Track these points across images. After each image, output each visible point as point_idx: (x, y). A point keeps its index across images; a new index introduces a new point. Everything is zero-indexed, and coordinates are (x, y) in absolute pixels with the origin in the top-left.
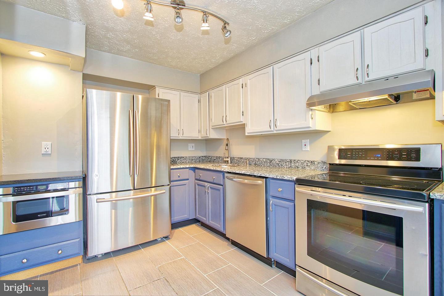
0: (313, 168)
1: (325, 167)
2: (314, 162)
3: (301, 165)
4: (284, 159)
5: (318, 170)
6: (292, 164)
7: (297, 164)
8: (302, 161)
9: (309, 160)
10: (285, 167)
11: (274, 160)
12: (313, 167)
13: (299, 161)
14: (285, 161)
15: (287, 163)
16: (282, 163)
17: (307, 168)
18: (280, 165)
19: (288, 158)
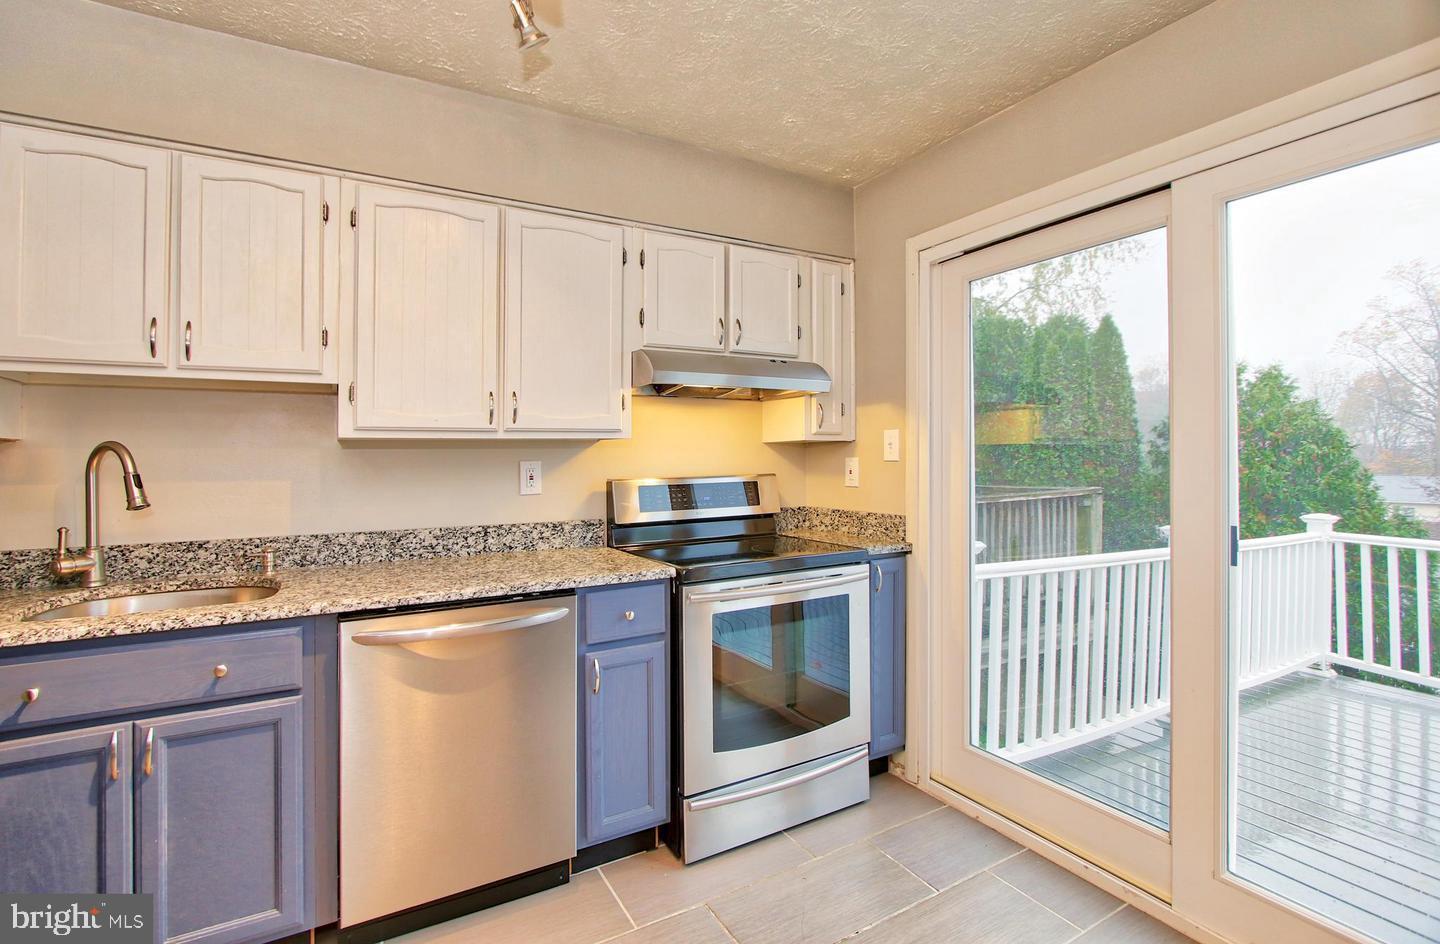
0: (558, 542)
1: (590, 535)
2: (561, 525)
3: (523, 540)
4: (458, 525)
5: (572, 546)
6: (490, 541)
7: (508, 540)
8: (525, 528)
9: (546, 521)
10: (464, 552)
11: (412, 536)
12: (559, 540)
13: (514, 529)
14: (465, 534)
15: (471, 541)
16: (451, 541)
17: (542, 546)
18: (439, 548)
19: (475, 521)
